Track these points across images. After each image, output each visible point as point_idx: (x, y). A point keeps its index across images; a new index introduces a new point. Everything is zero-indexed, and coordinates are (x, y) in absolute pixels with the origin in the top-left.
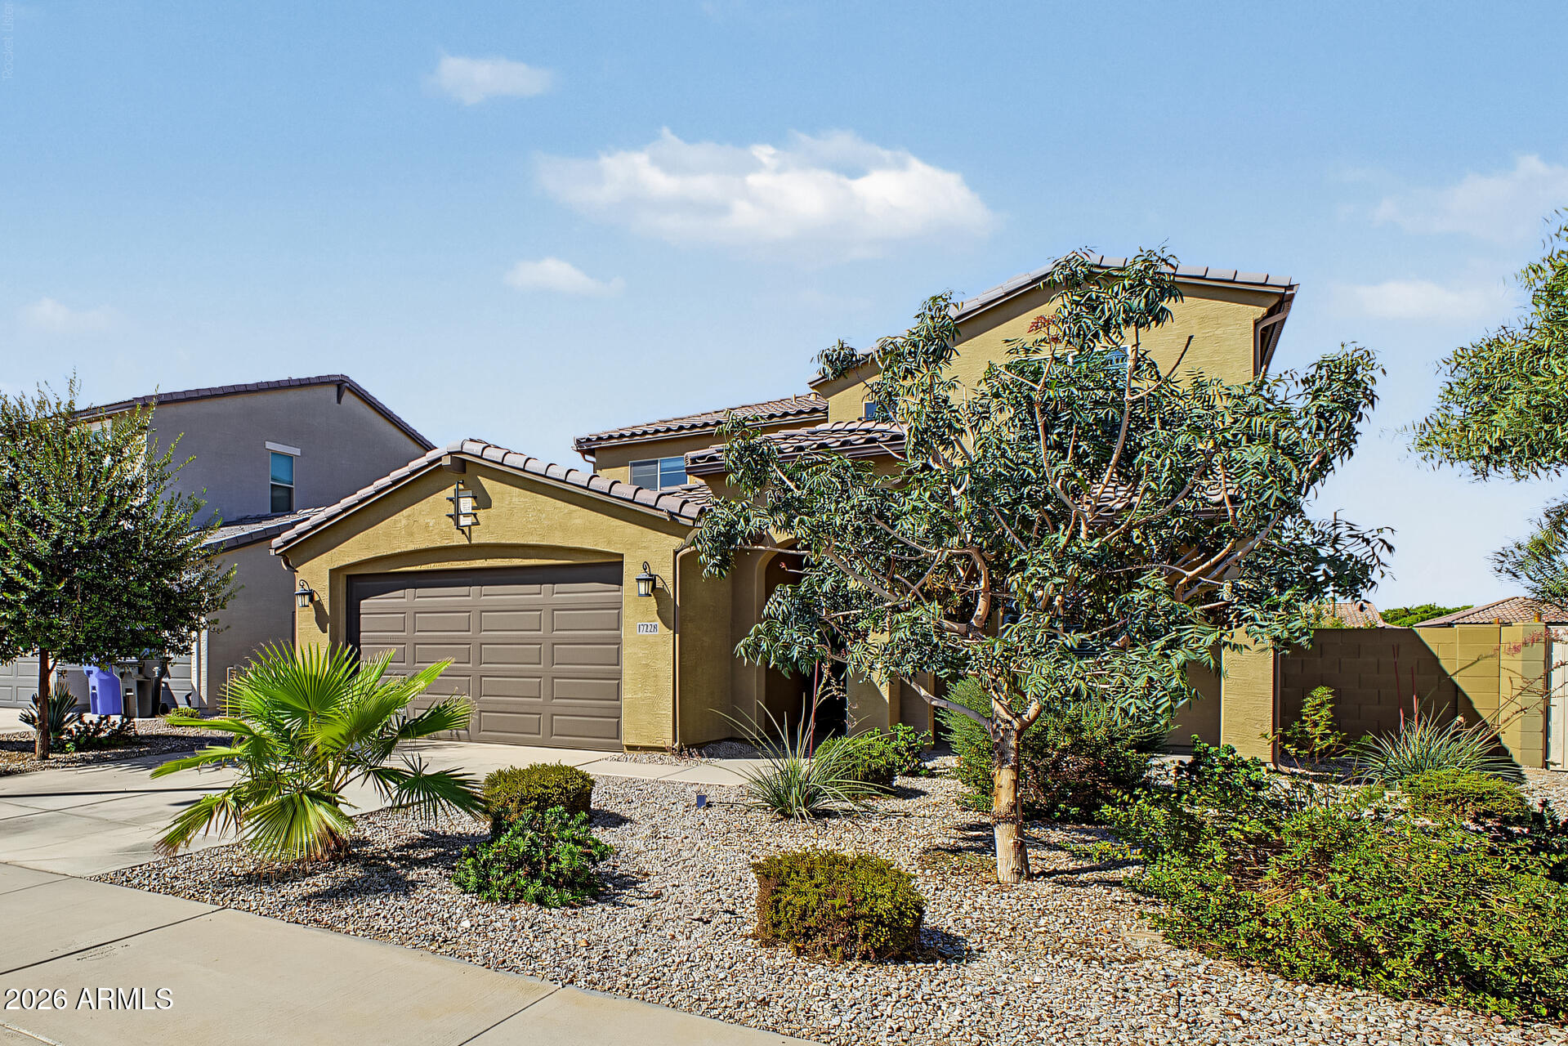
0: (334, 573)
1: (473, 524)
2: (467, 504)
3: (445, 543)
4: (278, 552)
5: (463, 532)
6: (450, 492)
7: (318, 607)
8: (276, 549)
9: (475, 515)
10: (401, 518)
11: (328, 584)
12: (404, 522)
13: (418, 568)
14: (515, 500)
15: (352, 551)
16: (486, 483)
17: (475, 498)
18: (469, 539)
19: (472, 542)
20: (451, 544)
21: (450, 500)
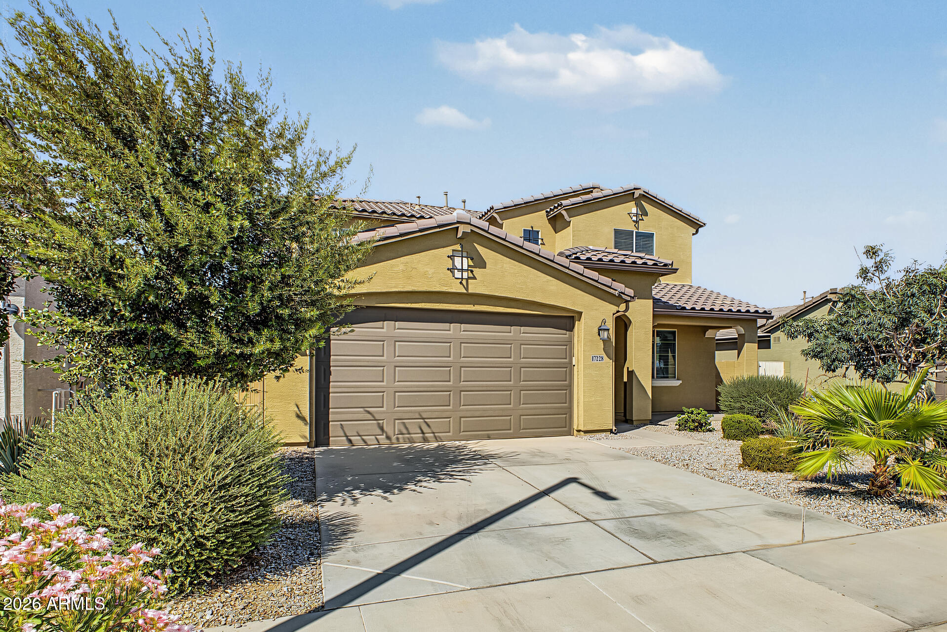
1: (469, 278)
3: (444, 289)
5: (461, 283)
6: (448, 251)
9: (471, 271)
10: (400, 264)
12: (401, 267)
16: (481, 249)
17: (472, 259)
18: (467, 289)
19: (470, 291)
20: (450, 291)
21: (448, 257)
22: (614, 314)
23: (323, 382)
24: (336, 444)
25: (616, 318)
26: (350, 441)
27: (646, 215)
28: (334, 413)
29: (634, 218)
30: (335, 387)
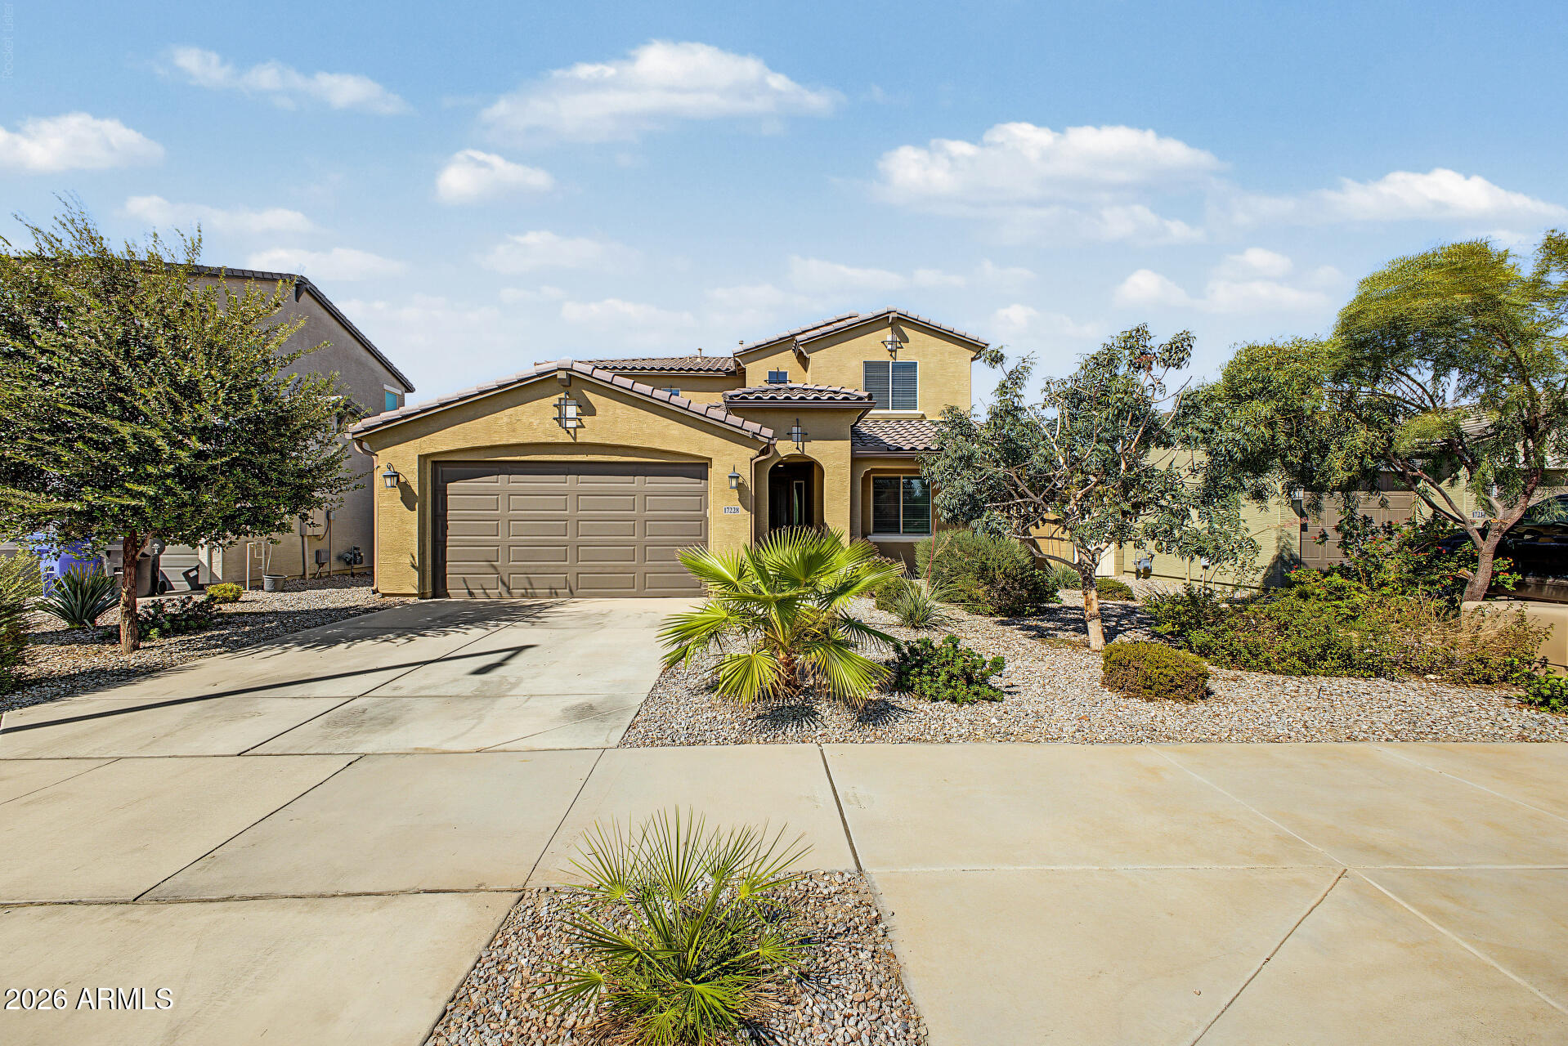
0: (423, 458)
1: (578, 427)
2: (572, 411)
3: (550, 440)
4: (355, 436)
5: (568, 432)
6: (555, 399)
7: (405, 488)
8: (354, 434)
9: (580, 420)
10: (504, 417)
11: (417, 467)
12: (505, 420)
13: (518, 458)
14: (618, 411)
15: (445, 440)
16: (591, 396)
17: (580, 406)
18: (575, 438)
19: (578, 441)
20: (556, 441)
21: (555, 406)
22: (752, 460)
23: (440, 535)
24: (457, 596)
25: (756, 463)
26: (471, 594)
27: (907, 341)
28: (451, 566)
29: (889, 347)
30: (451, 540)
